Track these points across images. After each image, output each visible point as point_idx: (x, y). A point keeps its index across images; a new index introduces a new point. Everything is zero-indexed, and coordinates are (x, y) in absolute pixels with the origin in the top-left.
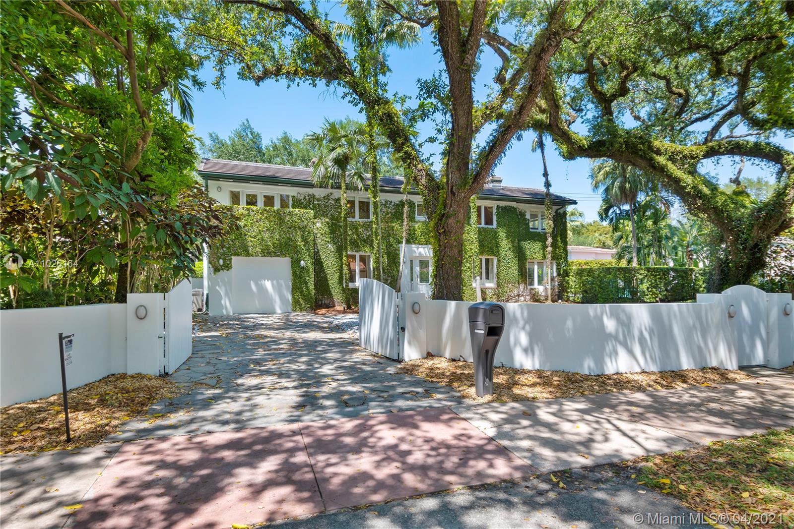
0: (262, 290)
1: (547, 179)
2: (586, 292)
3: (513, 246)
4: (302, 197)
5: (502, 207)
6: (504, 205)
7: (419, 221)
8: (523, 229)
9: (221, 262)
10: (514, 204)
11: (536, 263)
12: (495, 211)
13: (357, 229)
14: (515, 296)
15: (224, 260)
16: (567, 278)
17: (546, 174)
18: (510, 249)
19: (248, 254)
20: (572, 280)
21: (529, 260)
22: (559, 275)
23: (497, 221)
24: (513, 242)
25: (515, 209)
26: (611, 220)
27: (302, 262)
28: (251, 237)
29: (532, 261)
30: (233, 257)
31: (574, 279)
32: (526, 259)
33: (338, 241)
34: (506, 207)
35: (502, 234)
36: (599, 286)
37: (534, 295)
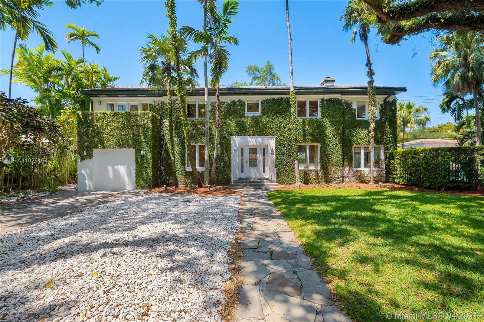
0: (116, 173)
1: (370, 69)
2: (410, 174)
3: (337, 134)
4: (157, 104)
5: (326, 100)
6: (328, 98)
7: (248, 117)
8: (349, 118)
9: (85, 153)
10: (339, 96)
11: (362, 148)
12: (319, 103)
13: (196, 126)
14: (339, 178)
15: (87, 151)
16: (392, 161)
17: (369, 64)
18: (334, 136)
19: (104, 147)
20: (397, 163)
21: (355, 146)
22: (386, 158)
23: (322, 112)
24: (336, 130)
25: (340, 100)
26: (454, 111)
27: (142, 152)
28: (106, 134)
29: (359, 146)
30: (94, 149)
31: (399, 161)
32: (351, 145)
33: (181, 135)
34: (330, 100)
35: (327, 123)
36: (425, 169)
37: (359, 176)
